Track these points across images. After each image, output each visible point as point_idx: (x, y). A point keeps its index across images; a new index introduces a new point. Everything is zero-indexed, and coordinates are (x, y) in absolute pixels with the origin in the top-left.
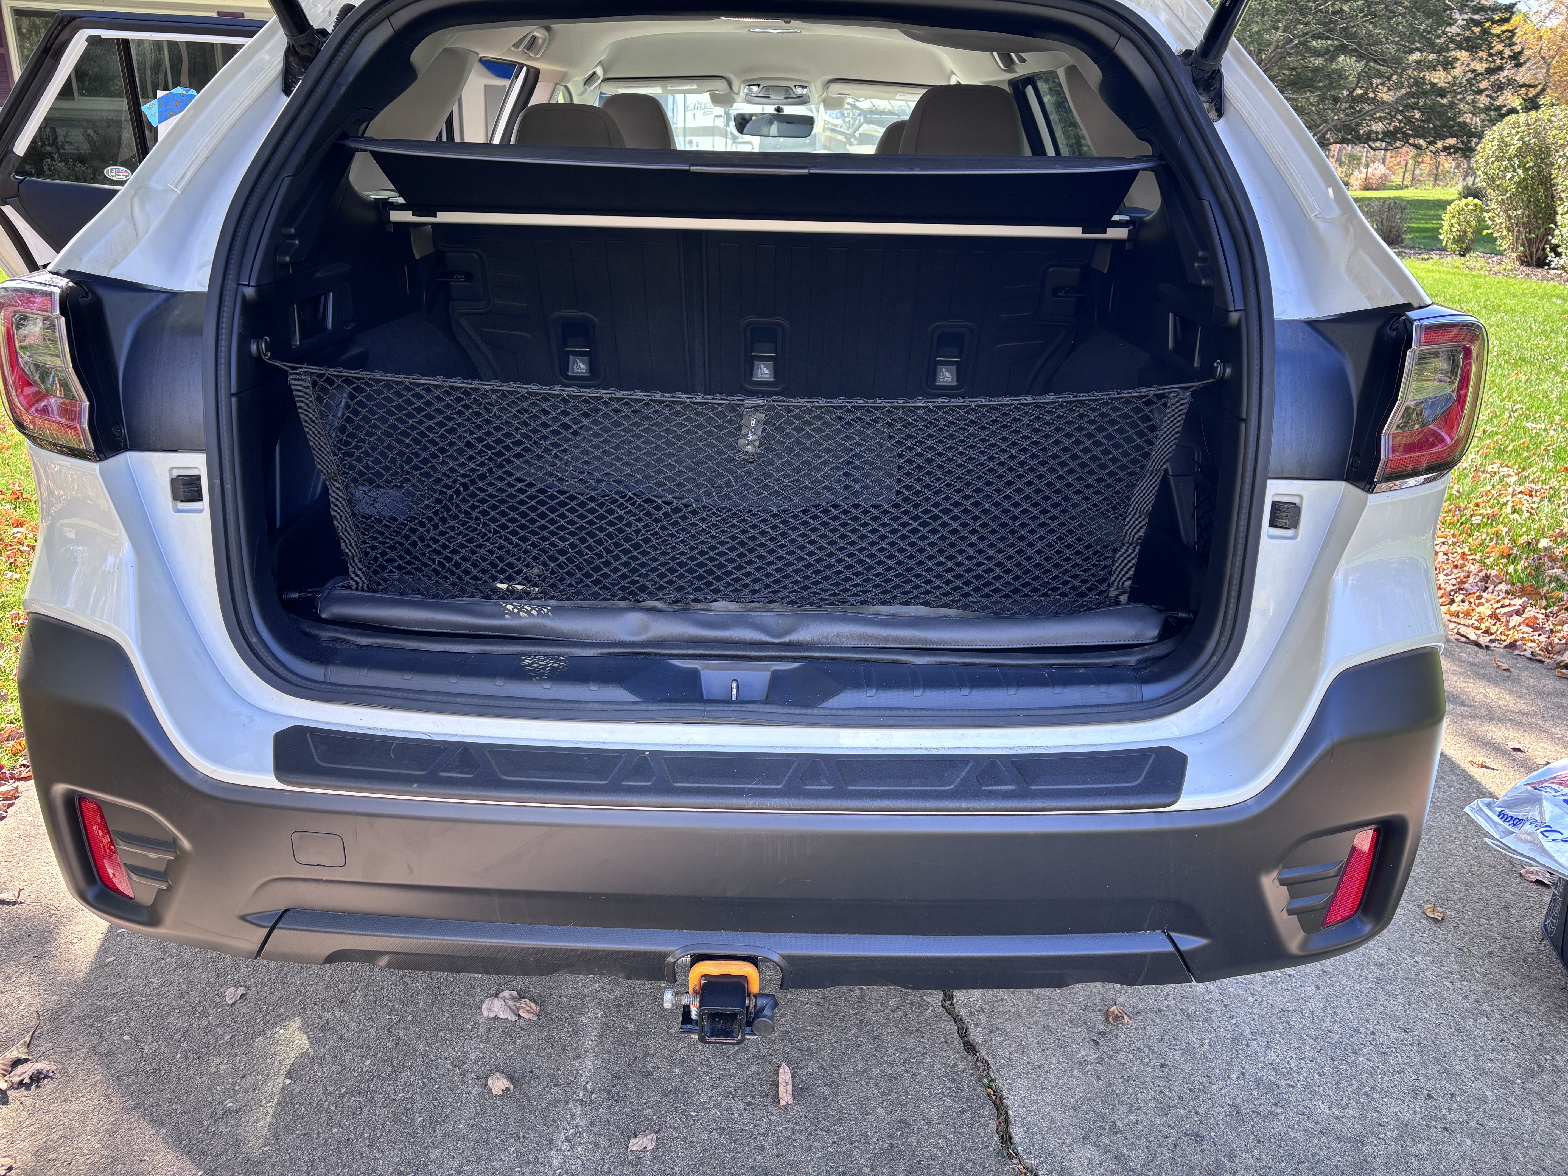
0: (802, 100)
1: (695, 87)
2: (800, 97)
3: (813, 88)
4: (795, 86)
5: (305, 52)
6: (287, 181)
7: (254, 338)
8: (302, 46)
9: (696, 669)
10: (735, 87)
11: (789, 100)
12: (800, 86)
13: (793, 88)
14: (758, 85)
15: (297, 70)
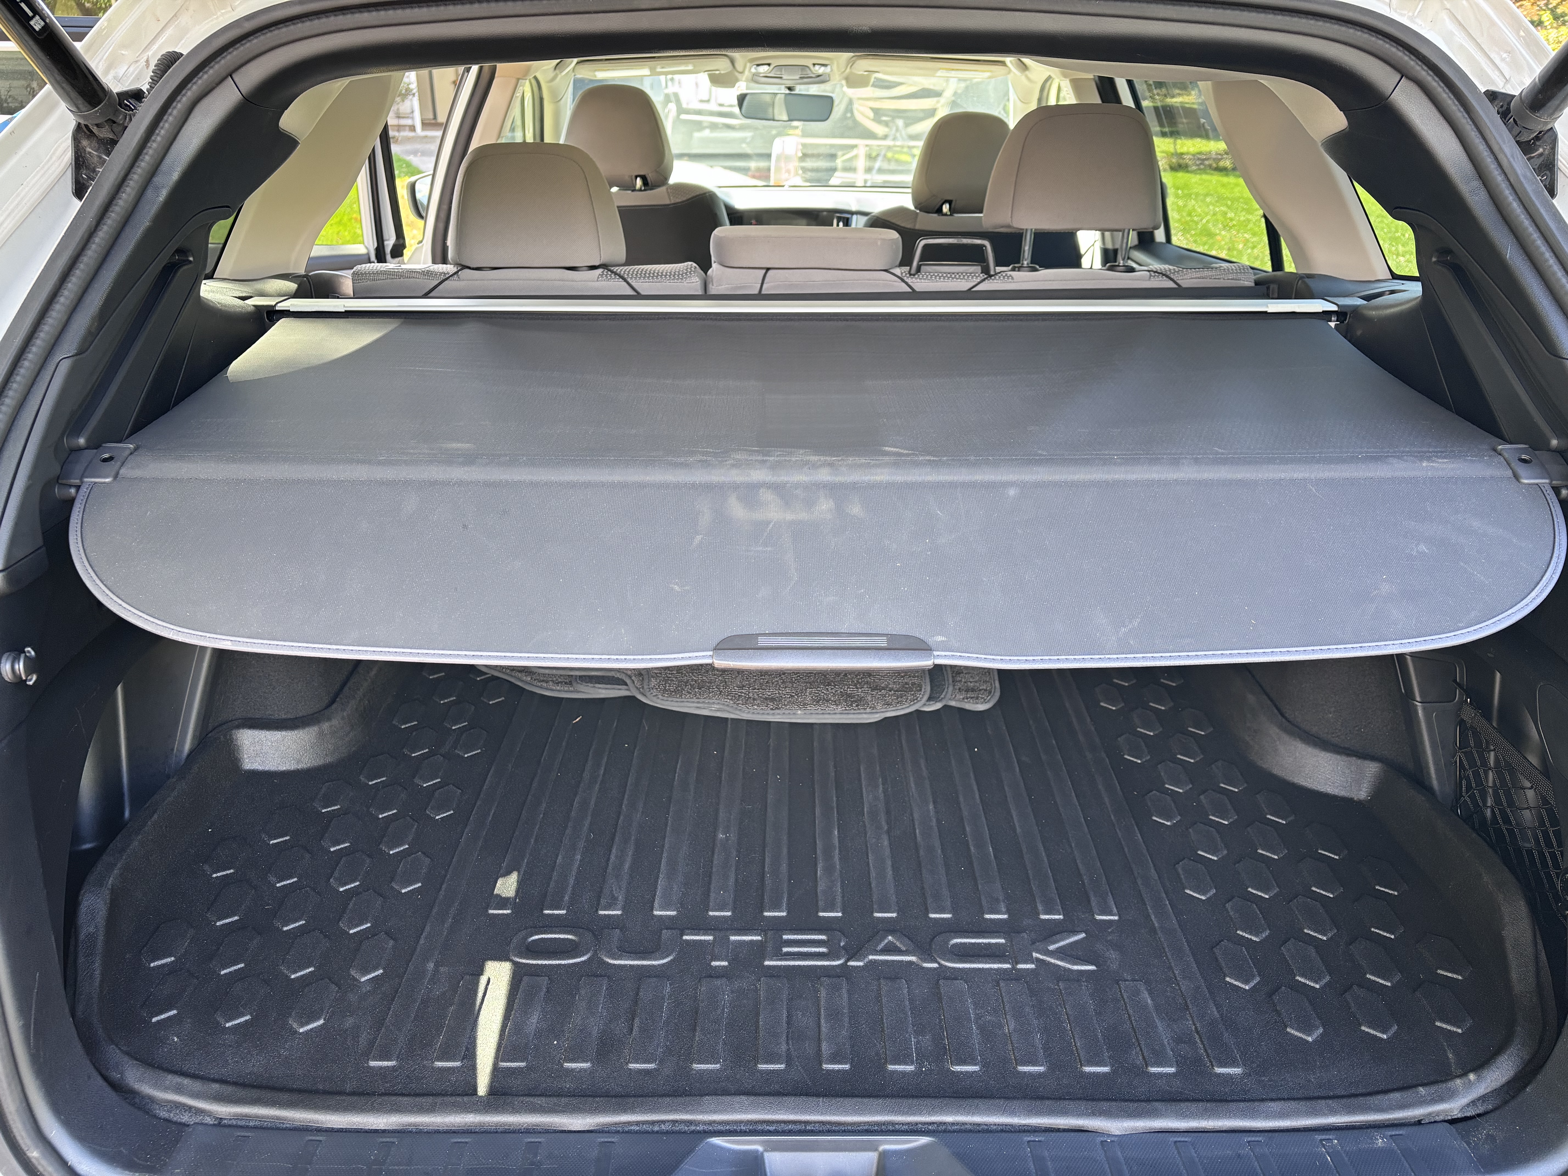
0: (820, 79)
1: (690, 67)
2: (819, 76)
3: (835, 67)
4: (814, 65)
5: (105, 133)
6: (65, 367)
7: (9, 650)
8: (97, 125)
9: (757, 1151)
10: (739, 66)
11: (805, 80)
12: (818, 64)
13: (811, 67)
14: (769, 65)
15: (96, 159)
